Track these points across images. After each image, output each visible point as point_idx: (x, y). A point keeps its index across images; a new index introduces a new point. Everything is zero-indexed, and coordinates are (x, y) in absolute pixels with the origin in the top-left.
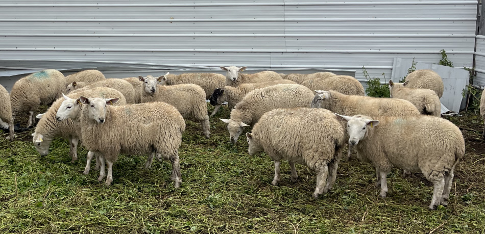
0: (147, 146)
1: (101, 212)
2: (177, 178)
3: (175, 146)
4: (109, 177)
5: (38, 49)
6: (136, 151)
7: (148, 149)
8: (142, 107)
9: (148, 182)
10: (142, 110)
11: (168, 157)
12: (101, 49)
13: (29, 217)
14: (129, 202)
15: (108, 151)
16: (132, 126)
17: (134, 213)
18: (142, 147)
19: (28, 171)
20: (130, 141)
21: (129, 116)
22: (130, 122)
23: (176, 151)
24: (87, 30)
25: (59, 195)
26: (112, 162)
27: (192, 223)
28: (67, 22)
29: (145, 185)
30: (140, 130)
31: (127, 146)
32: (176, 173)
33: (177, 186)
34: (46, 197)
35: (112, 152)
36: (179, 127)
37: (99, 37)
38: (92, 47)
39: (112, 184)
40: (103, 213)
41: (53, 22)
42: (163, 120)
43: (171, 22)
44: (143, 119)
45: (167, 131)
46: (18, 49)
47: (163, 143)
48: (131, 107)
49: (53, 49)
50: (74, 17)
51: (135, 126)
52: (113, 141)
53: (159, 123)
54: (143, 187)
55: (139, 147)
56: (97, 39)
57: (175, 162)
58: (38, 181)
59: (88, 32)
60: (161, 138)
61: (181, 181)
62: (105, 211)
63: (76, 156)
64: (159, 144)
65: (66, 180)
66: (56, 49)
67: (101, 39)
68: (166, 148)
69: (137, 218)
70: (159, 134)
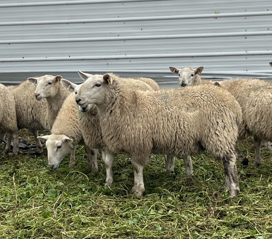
0: (192, 142)
1: (131, 222)
2: (234, 185)
3: (230, 141)
4: (140, 185)
5: (49, 58)
6: (177, 149)
7: (193, 148)
8: (183, 91)
9: (193, 191)
10: (183, 95)
11: (222, 155)
12: (128, 56)
13: (32, 228)
14: (168, 211)
15: (135, 149)
16: (170, 115)
17: (175, 223)
18: (185, 145)
19: (34, 182)
20: (167, 136)
21: (166, 103)
22: (167, 110)
23: (231, 148)
24: (109, 32)
25: (74, 205)
26: (141, 164)
27: (257, 233)
28: (84, 23)
29: (189, 194)
30: (182, 120)
31: (162, 143)
32: (231, 178)
33: (233, 194)
34: (56, 207)
35: (141, 151)
36: (235, 116)
37: (125, 40)
38: (115, 53)
39: (144, 194)
40: (133, 222)
41: (67, 23)
42: (213, 105)
43: (216, 18)
44: (186, 106)
45: (220, 121)
46: (25, 59)
47: (214, 136)
48: (168, 92)
49: (68, 58)
50: (92, 16)
51: (174, 115)
52: (141, 135)
53: (207, 110)
54: (186, 196)
55: (180, 144)
56: (123, 43)
57: (231, 162)
58: (46, 192)
59: (111, 34)
60: (211, 130)
61: (238, 188)
62: (135, 220)
63: (97, 166)
64: (209, 139)
65: (84, 190)
66: (72, 58)
67: (127, 43)
68: (219, 143)
69: (180, 228)
70: (209, 124)
